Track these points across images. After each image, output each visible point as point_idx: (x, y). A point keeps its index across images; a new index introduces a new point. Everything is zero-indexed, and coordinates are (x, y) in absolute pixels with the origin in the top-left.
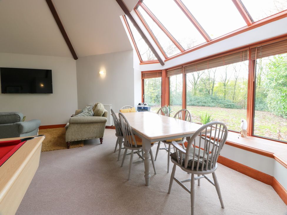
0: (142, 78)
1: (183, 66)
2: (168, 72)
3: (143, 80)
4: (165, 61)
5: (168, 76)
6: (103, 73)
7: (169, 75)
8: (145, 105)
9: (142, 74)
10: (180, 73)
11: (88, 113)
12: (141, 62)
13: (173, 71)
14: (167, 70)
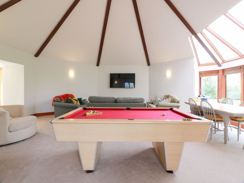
0: (199, 77)
1: (242, 67)
2: (225, 72)
3: (200, 78)
4: (222, 63)
5: (225, 75)
6: (169, 74)
7: (227, 74)
8: (204, 97)
9: (200, 73)
10: (239, 72)
11: (168, 100)
12: (199, 65)
13: (231, 71)
14: (224, 70)
